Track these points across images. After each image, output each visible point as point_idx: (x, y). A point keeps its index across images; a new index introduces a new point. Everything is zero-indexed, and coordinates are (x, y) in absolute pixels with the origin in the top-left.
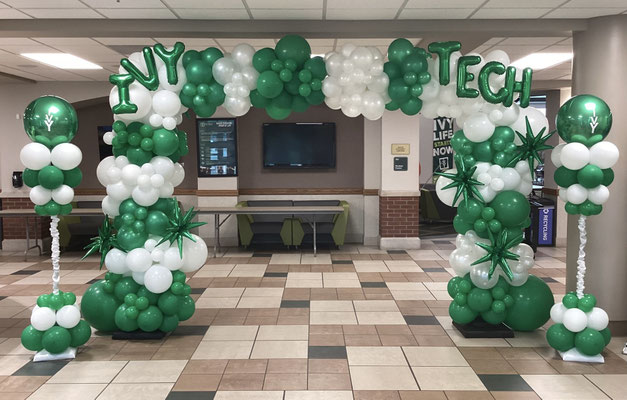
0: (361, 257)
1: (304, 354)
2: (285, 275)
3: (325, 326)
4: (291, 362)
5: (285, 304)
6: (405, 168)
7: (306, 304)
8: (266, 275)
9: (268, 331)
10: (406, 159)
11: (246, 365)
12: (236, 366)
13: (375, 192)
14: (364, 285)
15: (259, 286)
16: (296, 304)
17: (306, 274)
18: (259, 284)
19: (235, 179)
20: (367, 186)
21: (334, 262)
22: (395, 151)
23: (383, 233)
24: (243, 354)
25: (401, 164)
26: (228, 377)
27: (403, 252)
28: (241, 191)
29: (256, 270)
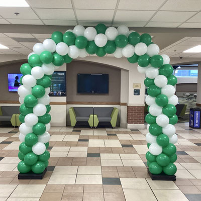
0: (119, 132)
1: (101, 182)
2: (88, 140)
3: (108, 167)
4: (95, 186)
5: (89, 155)
6: (139, 94)
7: (98, 155)
8: (79, 140)
9: (83, 169)
10: (139, 90)
11: (73, 188)
12: (69, 188)
13: (125, 104)
14: (123, 146)
15: (77, 146)
16: (94, 155)
17: (97, 140)
18: (77, 145)
19: (65, 97)
20: (122, 101)
21: (108, 134)
22: (134, 87)
23: (128, 122)
24: (72, 182)
25: (137, 92)
26: (66, 194)
27: (137, 130)
28: (68, 103)
29: (75, 138)
